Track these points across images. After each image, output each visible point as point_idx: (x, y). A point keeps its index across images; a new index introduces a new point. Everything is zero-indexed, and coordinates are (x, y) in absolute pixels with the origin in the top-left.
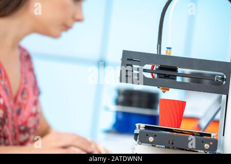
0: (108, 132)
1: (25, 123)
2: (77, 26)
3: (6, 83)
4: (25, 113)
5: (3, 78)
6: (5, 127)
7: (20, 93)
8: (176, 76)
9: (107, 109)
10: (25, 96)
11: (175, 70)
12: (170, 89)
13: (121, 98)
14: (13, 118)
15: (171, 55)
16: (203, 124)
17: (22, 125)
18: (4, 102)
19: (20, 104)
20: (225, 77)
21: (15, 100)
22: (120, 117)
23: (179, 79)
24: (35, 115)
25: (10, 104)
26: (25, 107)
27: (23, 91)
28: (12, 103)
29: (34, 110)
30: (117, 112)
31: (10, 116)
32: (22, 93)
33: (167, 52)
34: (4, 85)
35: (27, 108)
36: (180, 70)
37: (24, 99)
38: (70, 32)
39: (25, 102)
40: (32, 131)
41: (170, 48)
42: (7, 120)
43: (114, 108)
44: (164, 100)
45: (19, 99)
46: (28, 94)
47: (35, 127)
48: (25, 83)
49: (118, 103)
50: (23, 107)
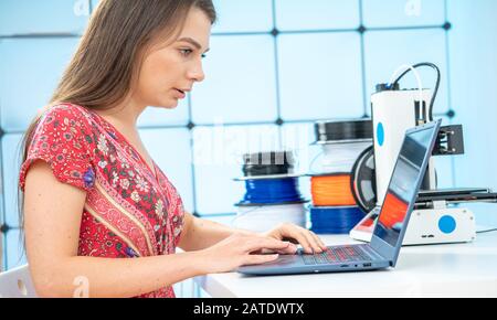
22: (252, 186)
30: (247, 181)
43: (243, 177)
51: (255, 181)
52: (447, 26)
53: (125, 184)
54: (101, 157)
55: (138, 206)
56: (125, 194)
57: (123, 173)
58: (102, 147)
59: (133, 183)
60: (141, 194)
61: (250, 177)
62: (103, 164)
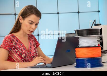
52: (99, 11)
53: (17, 51)
54: (13, 46)
55: (18, 55)
56: (16, 52)
57: (17, 49)
58: (14, 44)
60: (20, 53)
62: (13, 47)
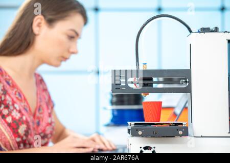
0: (108, 125)
1: (44, 131)
2: (73, 57)
3: (26, 104)
4: (43, 124)
5: (23, 101)
6: (29, 137)
7: (38, 110)
8: (152, 84)
9: (105, 108)
10: (41, 111)
11: (151, 79)
12: (150, 94)
13: (115, 99)
14: (34, 129)
15: (147, 69)
16: (178, 111)
17: (42, 133)
18: (26, 119)
19: (38, 118)
20: (188, 80)
21: (34, 115)
22: (116, 113)
23: (155, 86)
24: (50, 124)
25: (30, 119)
26: (43, 120)
27: (39, 108)
28: (32, 117)
29: (49, 120)
30: (113, 110)
31: (31, 128)
32: (39, 110)
33: (144, 66)
34: (24, 106)
35: (44, 120)
36: (155, 79)
37: (41, 114)
38: (68, 61)
39: (42, 115)
40: (49, 136)
41: (145, 64)
42: (30, 132)
43: (110, 107)
44: (146, 102)
45: (38, 114)
46: (43, 110)
47: (51, 133)
48: (40, 102)
49: (112, 103)
50: (41, 120)
51: (118, 110)
56: (4, 117)
59: (10, 114)
61: (115, 107)
